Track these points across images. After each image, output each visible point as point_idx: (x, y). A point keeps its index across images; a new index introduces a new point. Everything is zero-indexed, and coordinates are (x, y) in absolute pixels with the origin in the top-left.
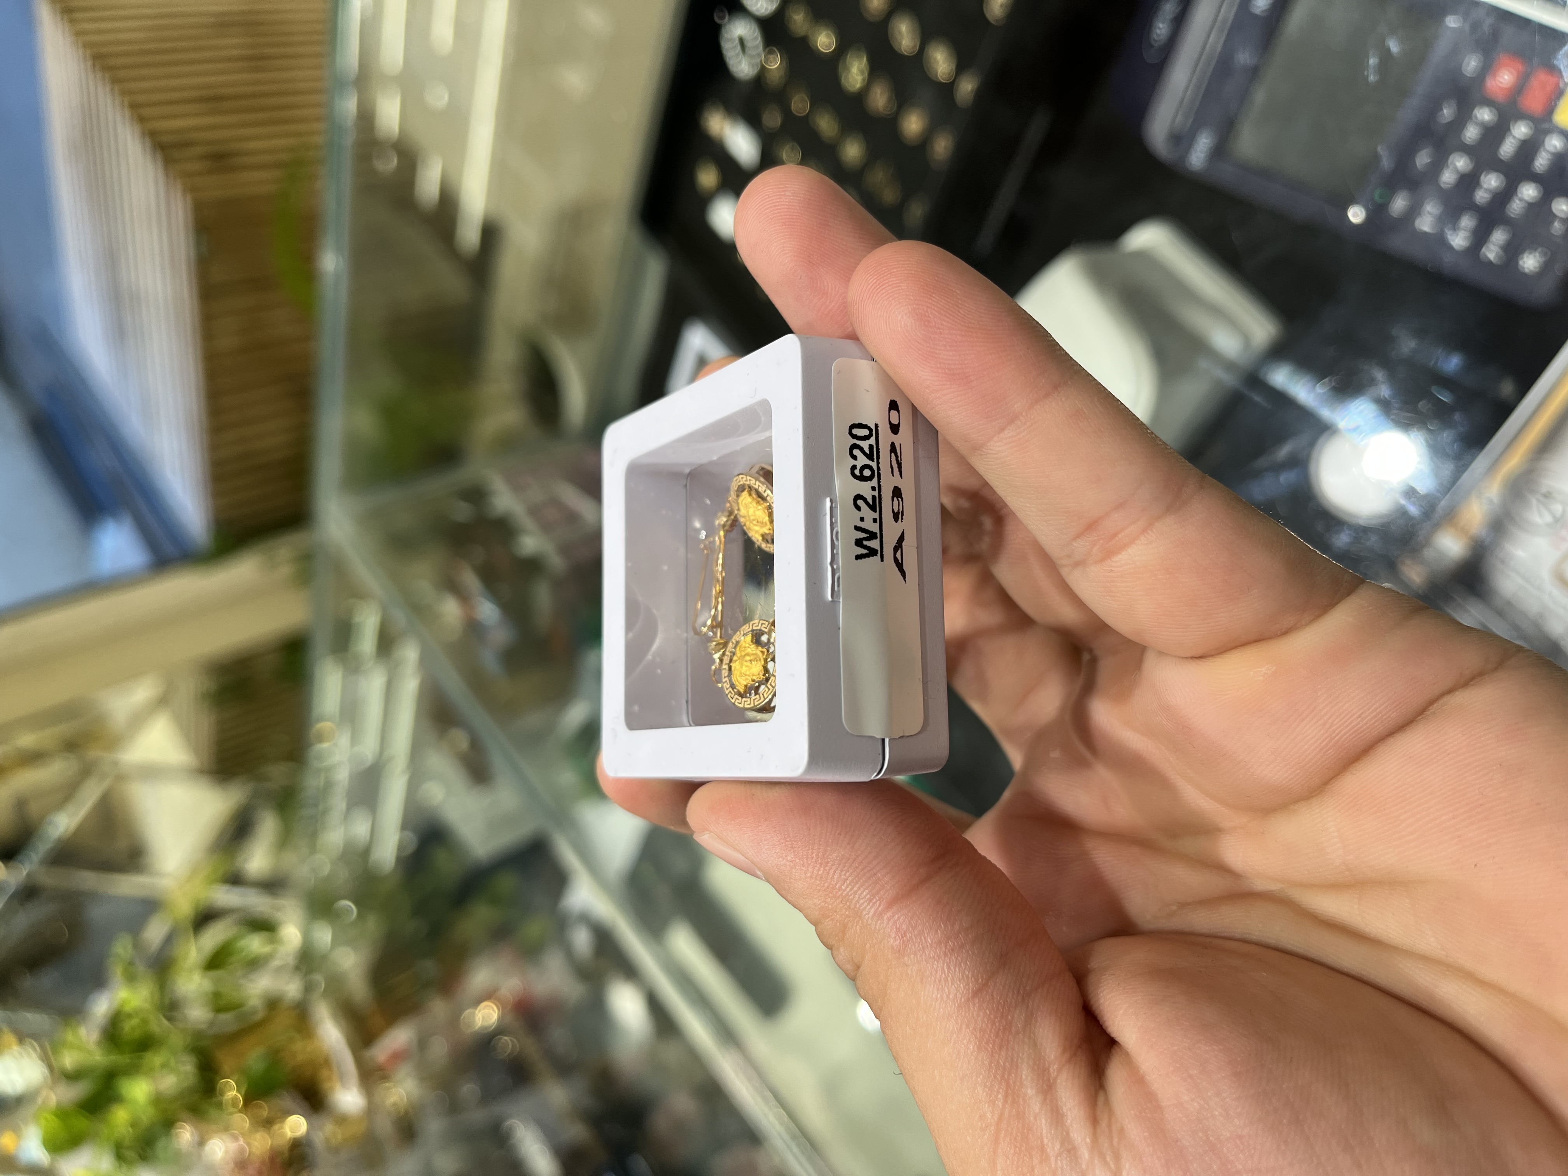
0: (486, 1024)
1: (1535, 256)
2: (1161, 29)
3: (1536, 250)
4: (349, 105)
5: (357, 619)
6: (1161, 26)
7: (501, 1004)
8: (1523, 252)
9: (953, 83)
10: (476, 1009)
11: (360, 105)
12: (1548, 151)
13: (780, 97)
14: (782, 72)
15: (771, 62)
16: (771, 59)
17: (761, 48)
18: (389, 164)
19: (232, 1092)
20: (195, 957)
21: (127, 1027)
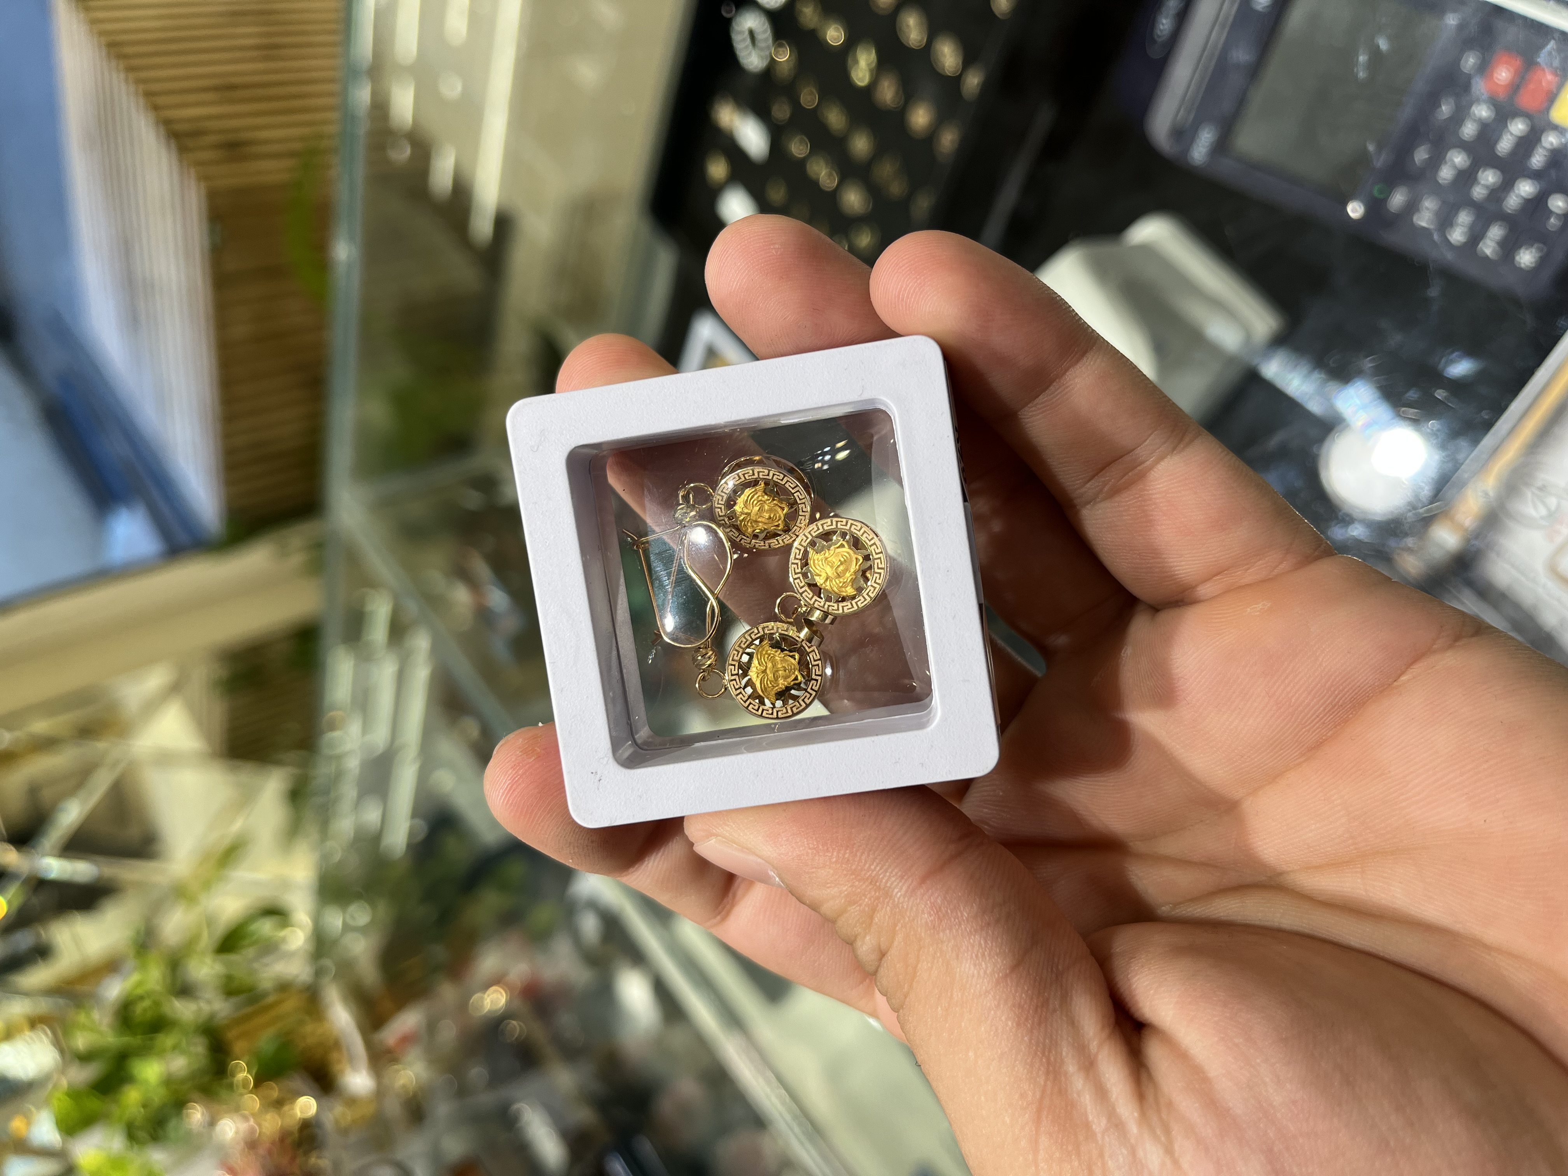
0: (495, 1007)
1: (1531, 252)
2: (1164, 24)
3: (1532, 246)
4: (363, 95)
5: (369, 607)
6: (1164, 21)
7: (509, 988)
8: (1520, 247)
9: (960, 75)
10: (485, 993)
11: (374, 94)
12: (1544, 148)
13: (790, 90)
14: (792, 64)
15: (780, 55)
16: (781, 52)
17: (770, 41)
18: (402, 154)
19: (243, 1074)
20: (207, 941)
21: (139, 1009)
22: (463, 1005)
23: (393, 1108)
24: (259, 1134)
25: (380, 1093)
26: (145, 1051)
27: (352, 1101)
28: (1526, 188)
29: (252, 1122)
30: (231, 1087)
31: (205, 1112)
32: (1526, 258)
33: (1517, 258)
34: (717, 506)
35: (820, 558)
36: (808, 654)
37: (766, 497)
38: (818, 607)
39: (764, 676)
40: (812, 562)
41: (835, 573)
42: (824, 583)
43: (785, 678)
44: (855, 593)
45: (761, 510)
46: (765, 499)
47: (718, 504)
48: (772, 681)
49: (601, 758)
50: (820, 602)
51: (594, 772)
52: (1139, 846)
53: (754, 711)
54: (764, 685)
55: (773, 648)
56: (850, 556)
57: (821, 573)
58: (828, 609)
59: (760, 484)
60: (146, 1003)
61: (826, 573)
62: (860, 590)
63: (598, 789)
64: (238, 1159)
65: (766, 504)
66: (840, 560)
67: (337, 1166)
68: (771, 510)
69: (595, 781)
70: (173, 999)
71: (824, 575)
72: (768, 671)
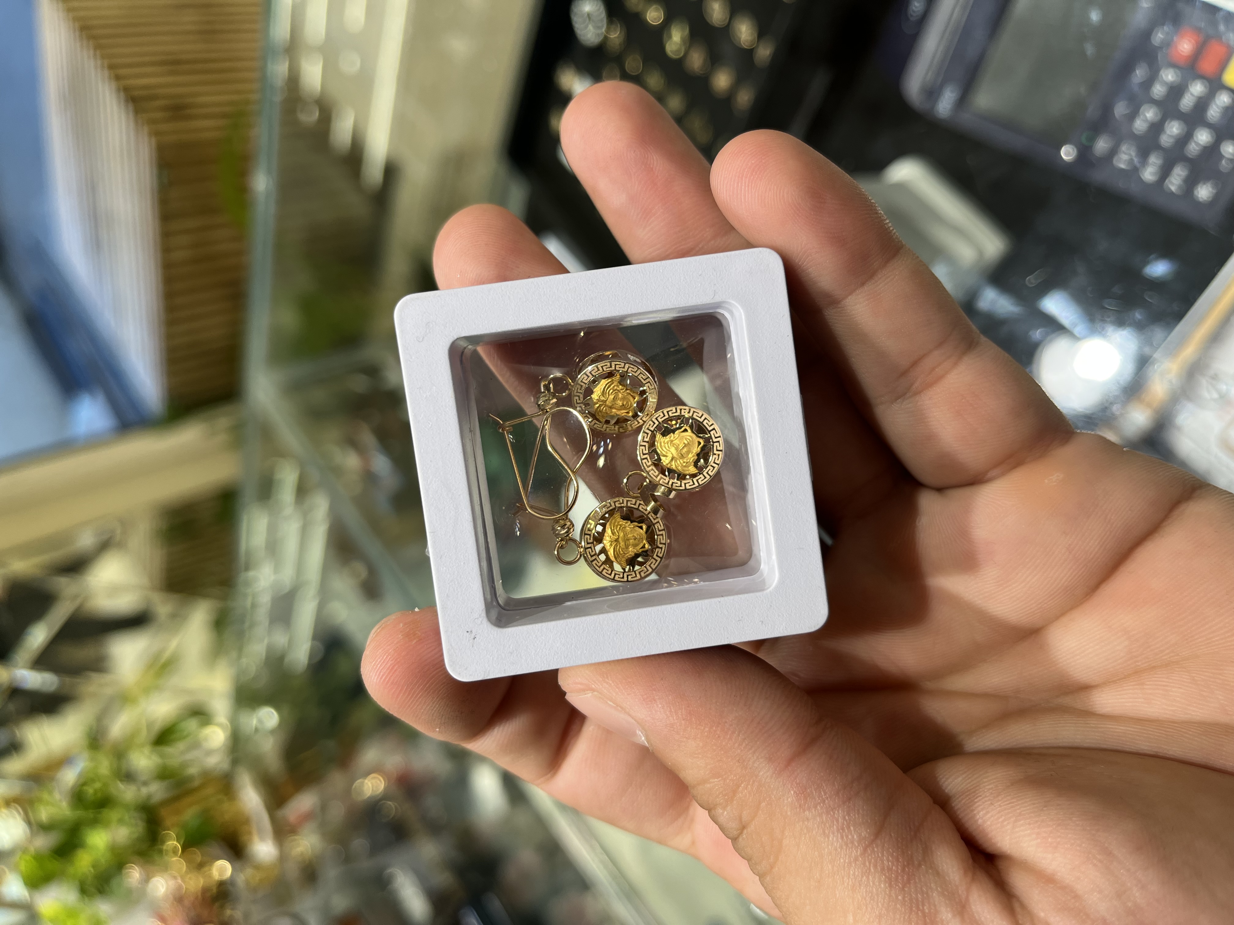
0: (374, 792)
1: (1208, 187)
2: (917, 7)
3: (1209, 182)
4: (281, 69)
5: (278, 476)
6: (917, 4)
7: (387, 776)
8: (1199, 183)
9: (754, 49)
10: (365, 779)
11: (291, 69)
12: (1218, 106)
13: (617, 59)
14: (621, 41)
15: (612, 33)
16: (613, 30)
17: (604, 21)
18: (310, 117)
19: (172, 843)
20: (144, 736)
21: (90, 791)
22: (348, 791)
23: (293, 872)
24: (186, 891)
25: (283, 858)
26: (95, 822)
27: (258, 867)
28: (1203, 137)
29: (180, 881)
30: (161, 852)
31: (142, 872)
32: (1204, 192)
33: (1196, 192)
34: (576, 394)
35: (666, 441)
36: (654, 525)
37: (620, 387)
38: (663, 484)
39: (617, 544)
40: (659, 444)
41: (680, 454)
42: (670, 463)
43: (635, 546)
44: (697, 471)
45: (615, 398)
46: (620, 388)
47: (577, 392)
48: (624, 549)
49: (475, 619)
50: (665, 480)
51: (469, 630)
52: (930, 685)
53: (608, 576)
54: (617, 553)
55: (624, 520)
56: (692, 439)
57: (667, 455)
58: (672, 485)
59: (616, 376)
60: (98, 785)
61: (672, 454)
62: (700, 470)
63: (473, 646)
64: (168, 912)
65: (620, 393)
66: (684, 443)
67: (247, 916)
68: (623, 399)
69: (470, 639)
70: (119, 782)
71: (670, 456)
72: (620, 540)
